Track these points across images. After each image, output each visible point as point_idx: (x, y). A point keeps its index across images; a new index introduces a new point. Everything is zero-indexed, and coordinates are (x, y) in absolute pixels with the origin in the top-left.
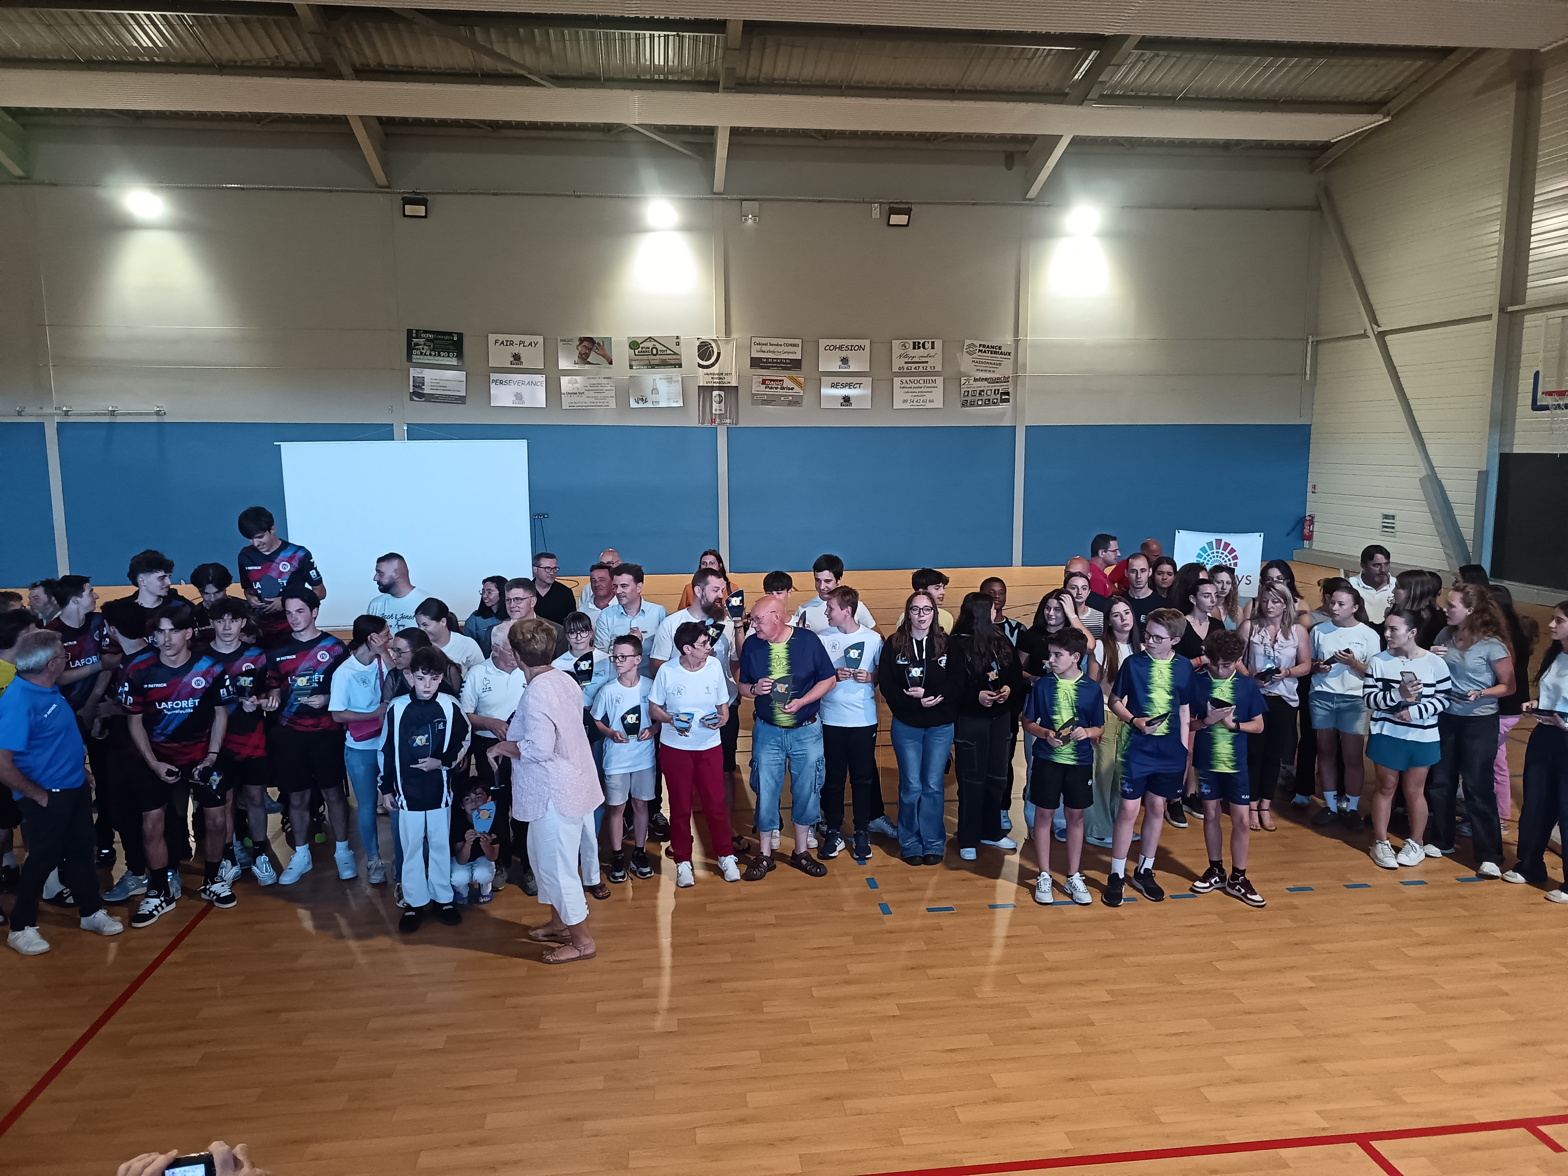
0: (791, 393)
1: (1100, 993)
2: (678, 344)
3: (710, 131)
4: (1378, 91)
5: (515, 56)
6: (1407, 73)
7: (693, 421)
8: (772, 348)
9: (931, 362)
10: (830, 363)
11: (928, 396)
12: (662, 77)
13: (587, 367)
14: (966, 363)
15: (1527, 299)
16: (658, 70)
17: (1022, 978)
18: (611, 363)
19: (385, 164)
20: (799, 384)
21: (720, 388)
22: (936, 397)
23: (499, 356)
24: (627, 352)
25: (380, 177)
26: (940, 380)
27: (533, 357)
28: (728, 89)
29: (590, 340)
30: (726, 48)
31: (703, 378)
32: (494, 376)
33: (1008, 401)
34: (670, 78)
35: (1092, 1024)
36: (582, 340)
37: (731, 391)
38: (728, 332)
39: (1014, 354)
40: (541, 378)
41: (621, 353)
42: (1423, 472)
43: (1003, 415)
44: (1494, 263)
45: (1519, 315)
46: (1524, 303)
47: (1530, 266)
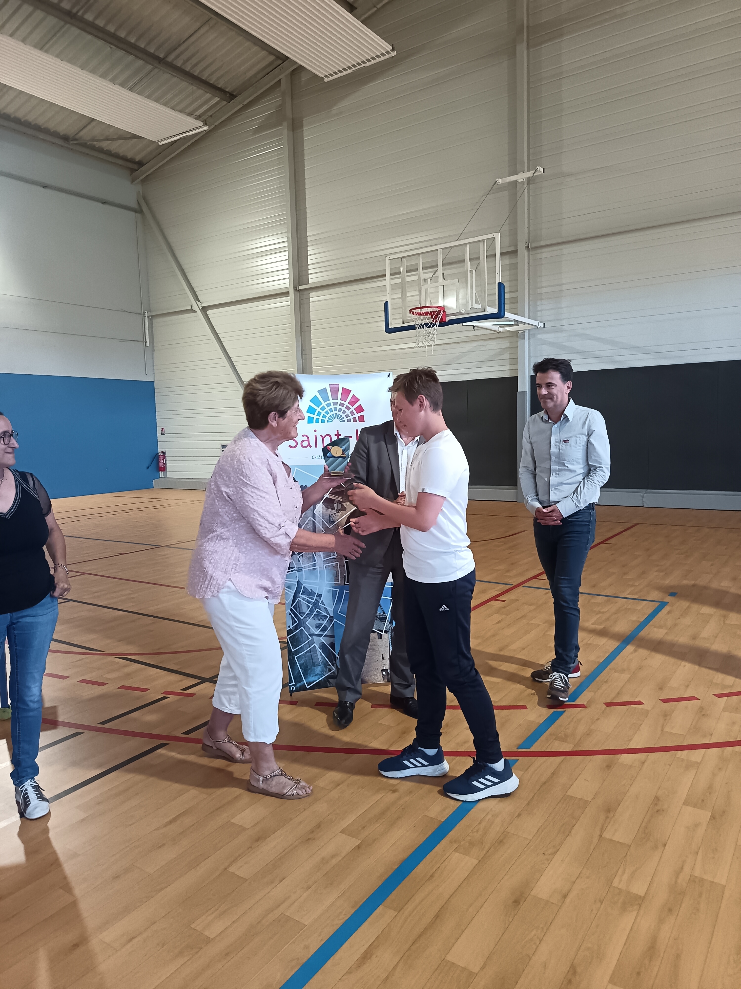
15: (310, 281)
44: (285, 255)
45: (306, 293)
46: (309, 284)
47: (309, 258)
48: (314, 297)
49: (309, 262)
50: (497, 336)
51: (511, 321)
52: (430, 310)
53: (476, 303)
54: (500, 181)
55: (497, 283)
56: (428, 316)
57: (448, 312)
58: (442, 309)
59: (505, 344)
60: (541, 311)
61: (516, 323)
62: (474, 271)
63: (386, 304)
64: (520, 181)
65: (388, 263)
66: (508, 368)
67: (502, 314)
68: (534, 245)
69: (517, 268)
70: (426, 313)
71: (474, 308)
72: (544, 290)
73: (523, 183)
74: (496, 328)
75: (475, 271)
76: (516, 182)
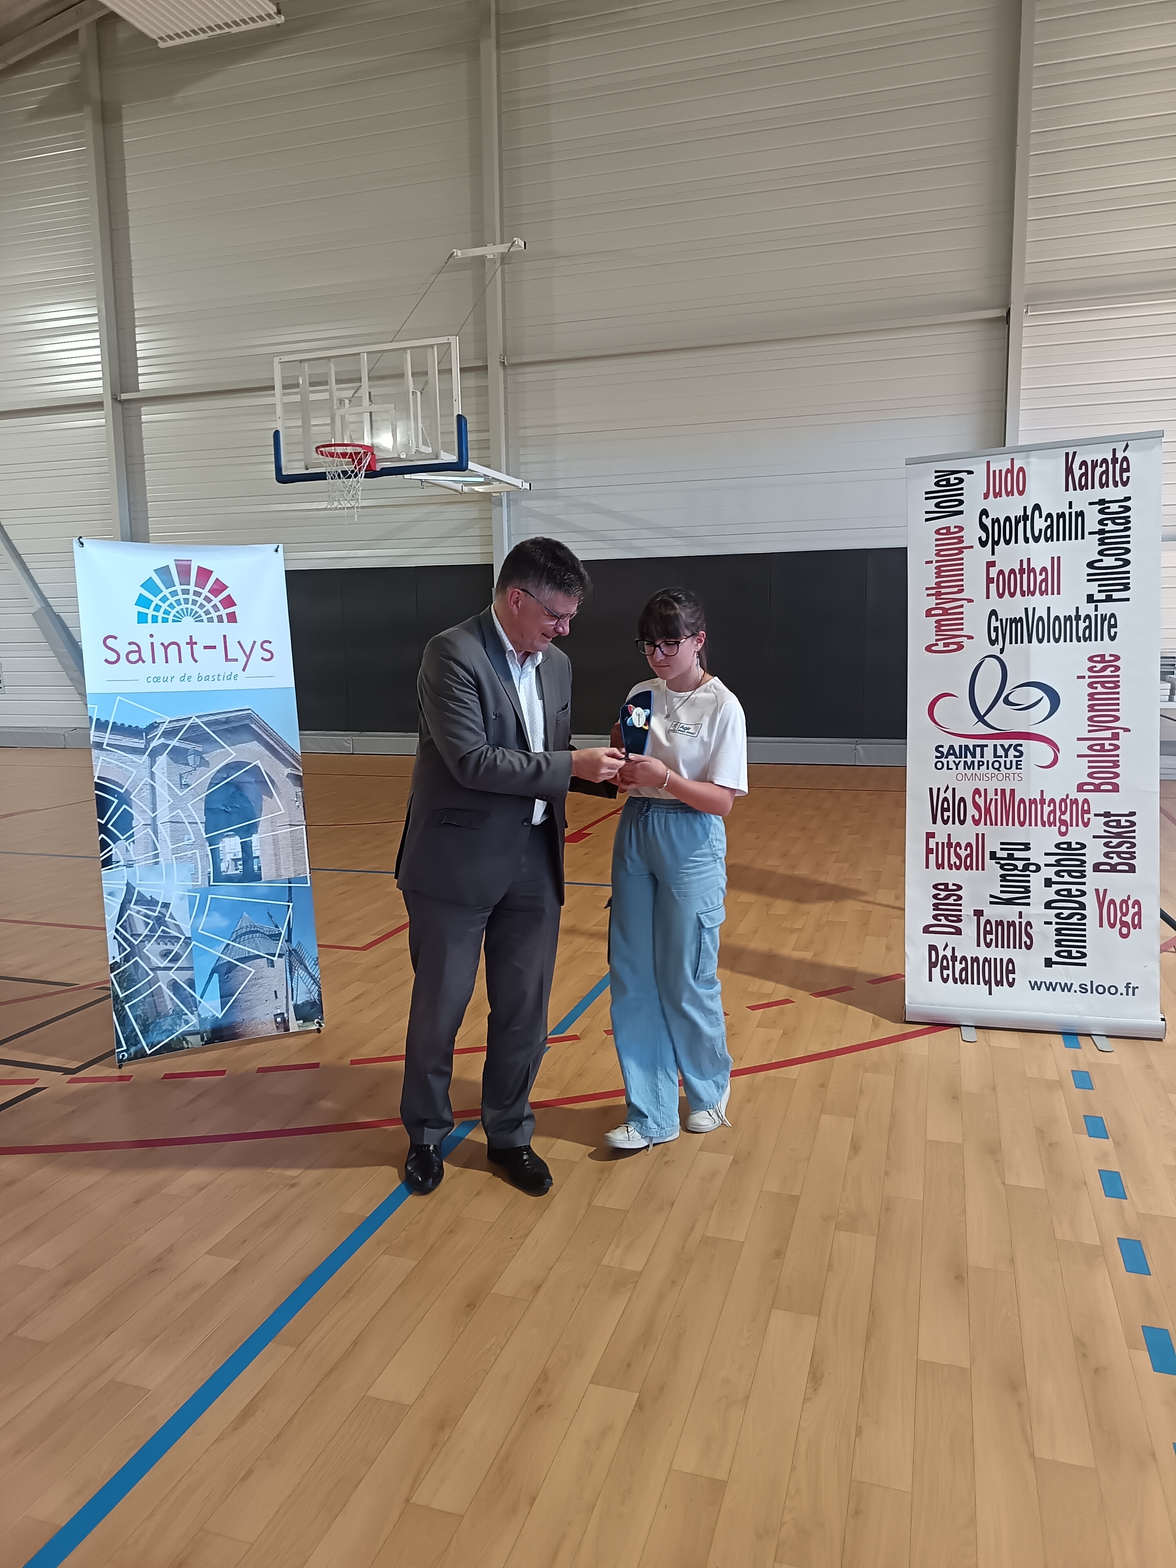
15: (140, 386)
44: (94, 339)
45: (133, 406)
46: (139, 391)
47: (139, 346)
48: (148, 415)
49: (139, 354)
50: (458, 498)
51: (481, 477)
52: (349, 450)
53: (423, 444)
54: (458, 253)
55: (455, 415)
56: (347, 460)
57: (379, 455)
58: (370, 449)
59: (472, 512)
60: (525, 463)
61: (488, 481)
62: (419, 393)
63: (277, 434)
64: (489, 257)
65: (277, 368)
66: (477, 550)
67: (464, 465)
68: (514, 360)
69: (487, 394)
70: (344, 455)
71: (421, 452)
72: (529, 432)
73: (493, 261)
74: (458, 487)
75: (421, 393)
76: (483, 257)
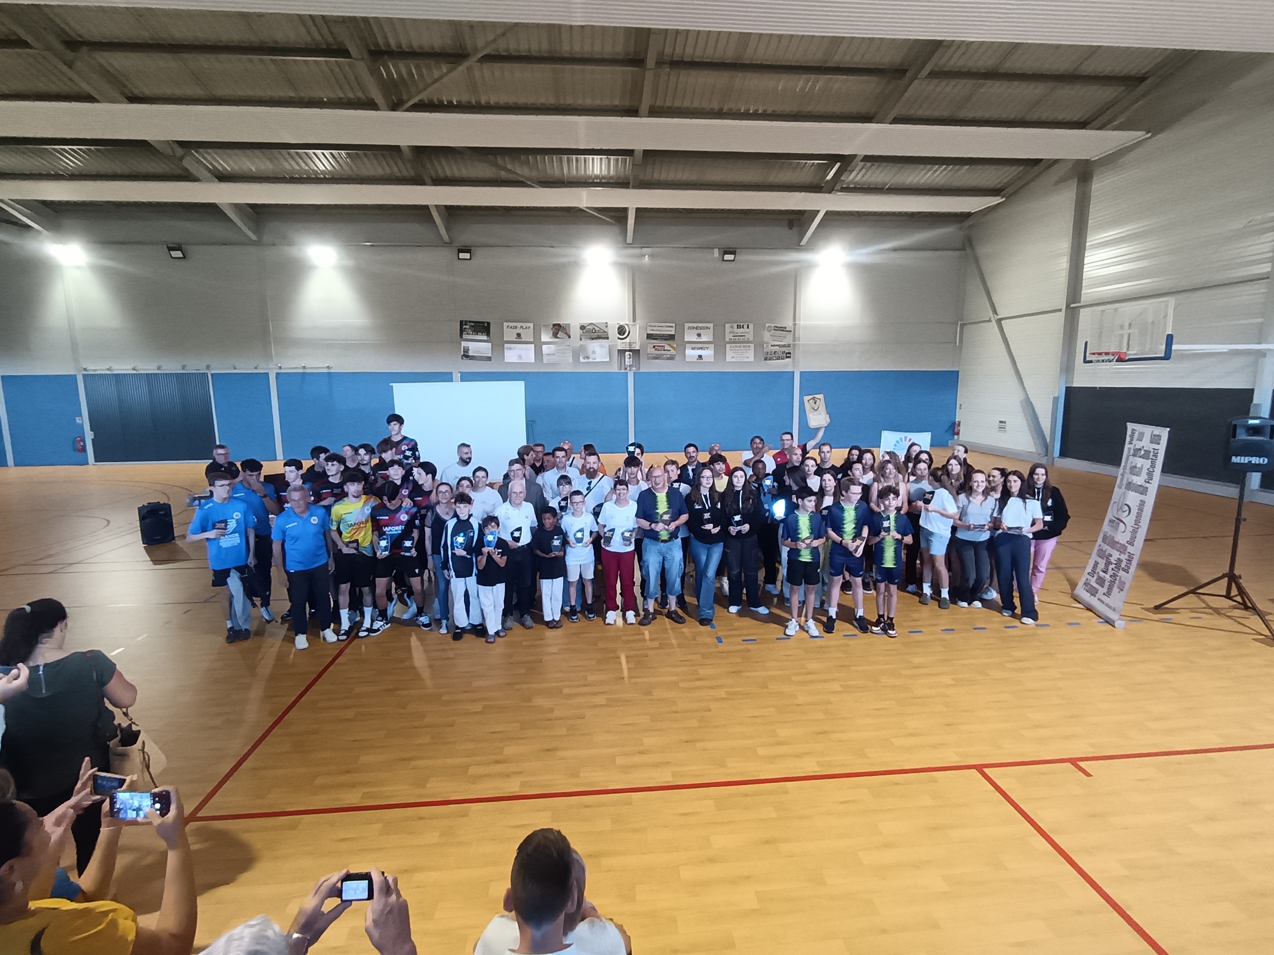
0: (669, 352)
1: (836, 687)
2: (607, 326)
3: (625, 210)
4: (999, 183)
5: (518, 170)
6: (1015, 173)
7: (615, 368)
8: (659, 328)
9: (747, 336)
10: (690, 336)
11: (746, 355)
12: (598, 181)
13: (557, 340)
14: (767, 336)
15: (1082, 299)
16: (597, 177)
17: (794, 678)
18: (570, 337)
19: (448, 229)
20: (674, 348)
21: (630, 351)
22: (749, 355)
23: (509, 334)
24: (579, 331)
25: (446, 238)
26: (752, 346)
27: (528, 335)
28: (634, 187)
29: (559, 325)
30: (633, 165)
31: (621, 345)
32: (506, 345)
33: (789, 357)
34: (603, 181)
35: (831, 703)
36: (554, 325)
37: (636, 353)
38: (634, 320)
39: (792, 332)
40: (533, 346)
41: (575, 332)
42: (1022, 397)
43: (787, 365)
45: (1076, 310)
46: (1081, 302)
48: (1084, 313)
49: (1084, 285)
55: (1167, 334)
63: (1086, 343)
